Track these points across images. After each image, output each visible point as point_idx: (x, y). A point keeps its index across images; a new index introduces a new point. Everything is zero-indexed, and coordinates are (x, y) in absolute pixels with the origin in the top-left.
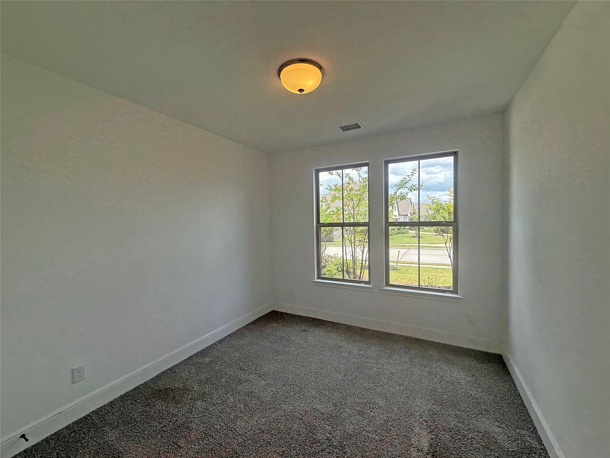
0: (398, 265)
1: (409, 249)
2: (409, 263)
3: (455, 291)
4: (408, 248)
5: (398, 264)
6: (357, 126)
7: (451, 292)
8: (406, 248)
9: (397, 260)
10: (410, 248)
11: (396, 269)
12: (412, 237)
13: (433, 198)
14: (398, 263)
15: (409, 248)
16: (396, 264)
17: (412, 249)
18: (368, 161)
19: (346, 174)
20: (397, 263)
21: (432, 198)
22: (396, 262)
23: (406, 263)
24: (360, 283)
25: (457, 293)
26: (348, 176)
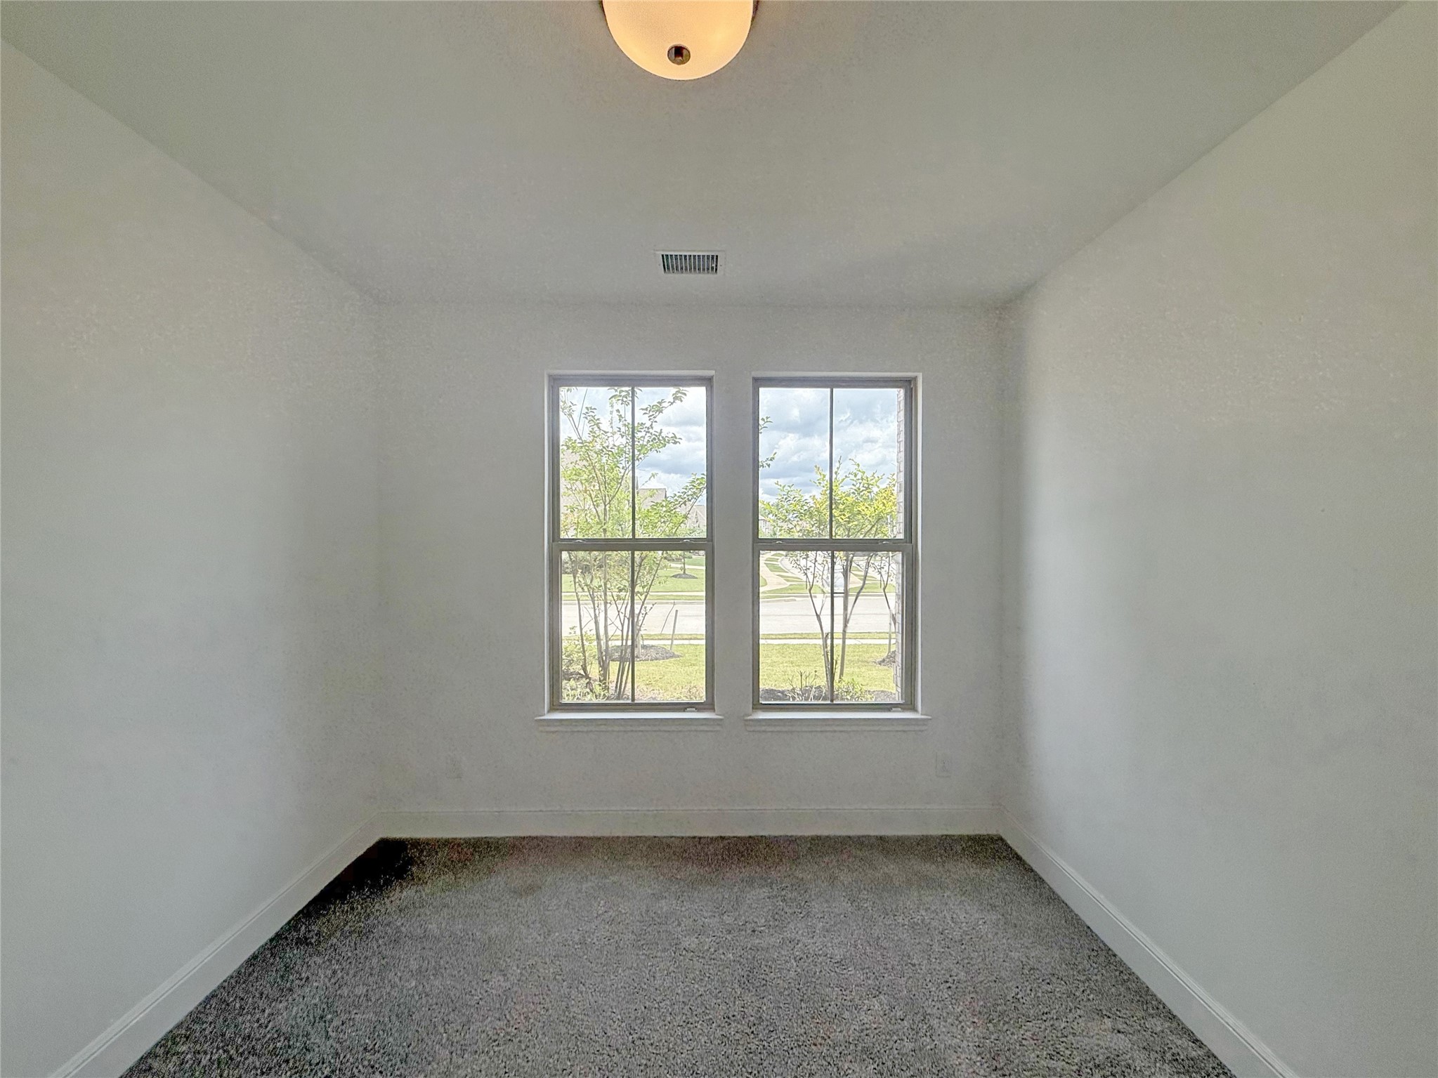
0: (677, 645)
1: (674, 604)
2: (686, 637)
3: (909, 705)
4: (671, 603)
5: (675, 642)
6: (710, 264)
7: (902, 709)
8: (667, 603)
9: (672, 633)
10: (676, 601)
11: (673, 656)
12: (673, 576)
13: (789, 489)
14: (676, 639)
15: (673, 601)
16: (669, 642)
17: (679, 603)
18: (712, 373)
19: (587, 408)
20: (672, 640)
21: (787, 487)
22: (671, 637)
23: (680, 639)
24: (684, 710)
25: (914, 709)
26: (591, 414)
